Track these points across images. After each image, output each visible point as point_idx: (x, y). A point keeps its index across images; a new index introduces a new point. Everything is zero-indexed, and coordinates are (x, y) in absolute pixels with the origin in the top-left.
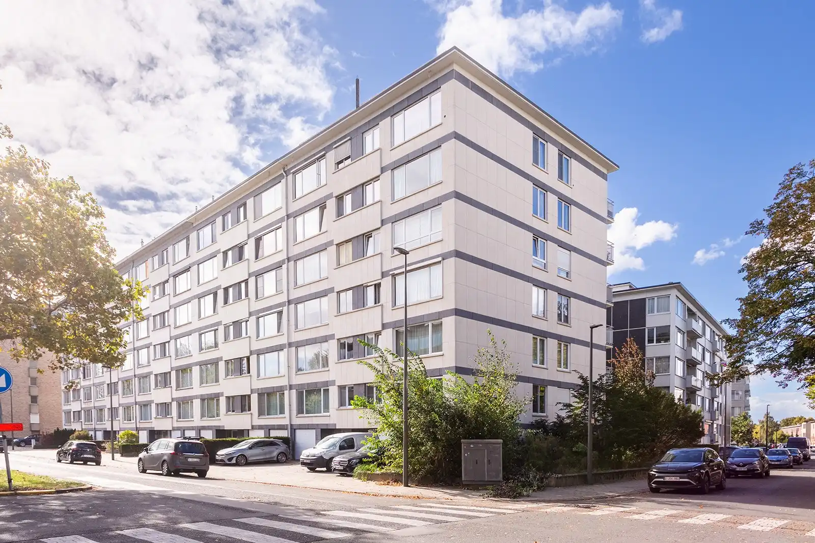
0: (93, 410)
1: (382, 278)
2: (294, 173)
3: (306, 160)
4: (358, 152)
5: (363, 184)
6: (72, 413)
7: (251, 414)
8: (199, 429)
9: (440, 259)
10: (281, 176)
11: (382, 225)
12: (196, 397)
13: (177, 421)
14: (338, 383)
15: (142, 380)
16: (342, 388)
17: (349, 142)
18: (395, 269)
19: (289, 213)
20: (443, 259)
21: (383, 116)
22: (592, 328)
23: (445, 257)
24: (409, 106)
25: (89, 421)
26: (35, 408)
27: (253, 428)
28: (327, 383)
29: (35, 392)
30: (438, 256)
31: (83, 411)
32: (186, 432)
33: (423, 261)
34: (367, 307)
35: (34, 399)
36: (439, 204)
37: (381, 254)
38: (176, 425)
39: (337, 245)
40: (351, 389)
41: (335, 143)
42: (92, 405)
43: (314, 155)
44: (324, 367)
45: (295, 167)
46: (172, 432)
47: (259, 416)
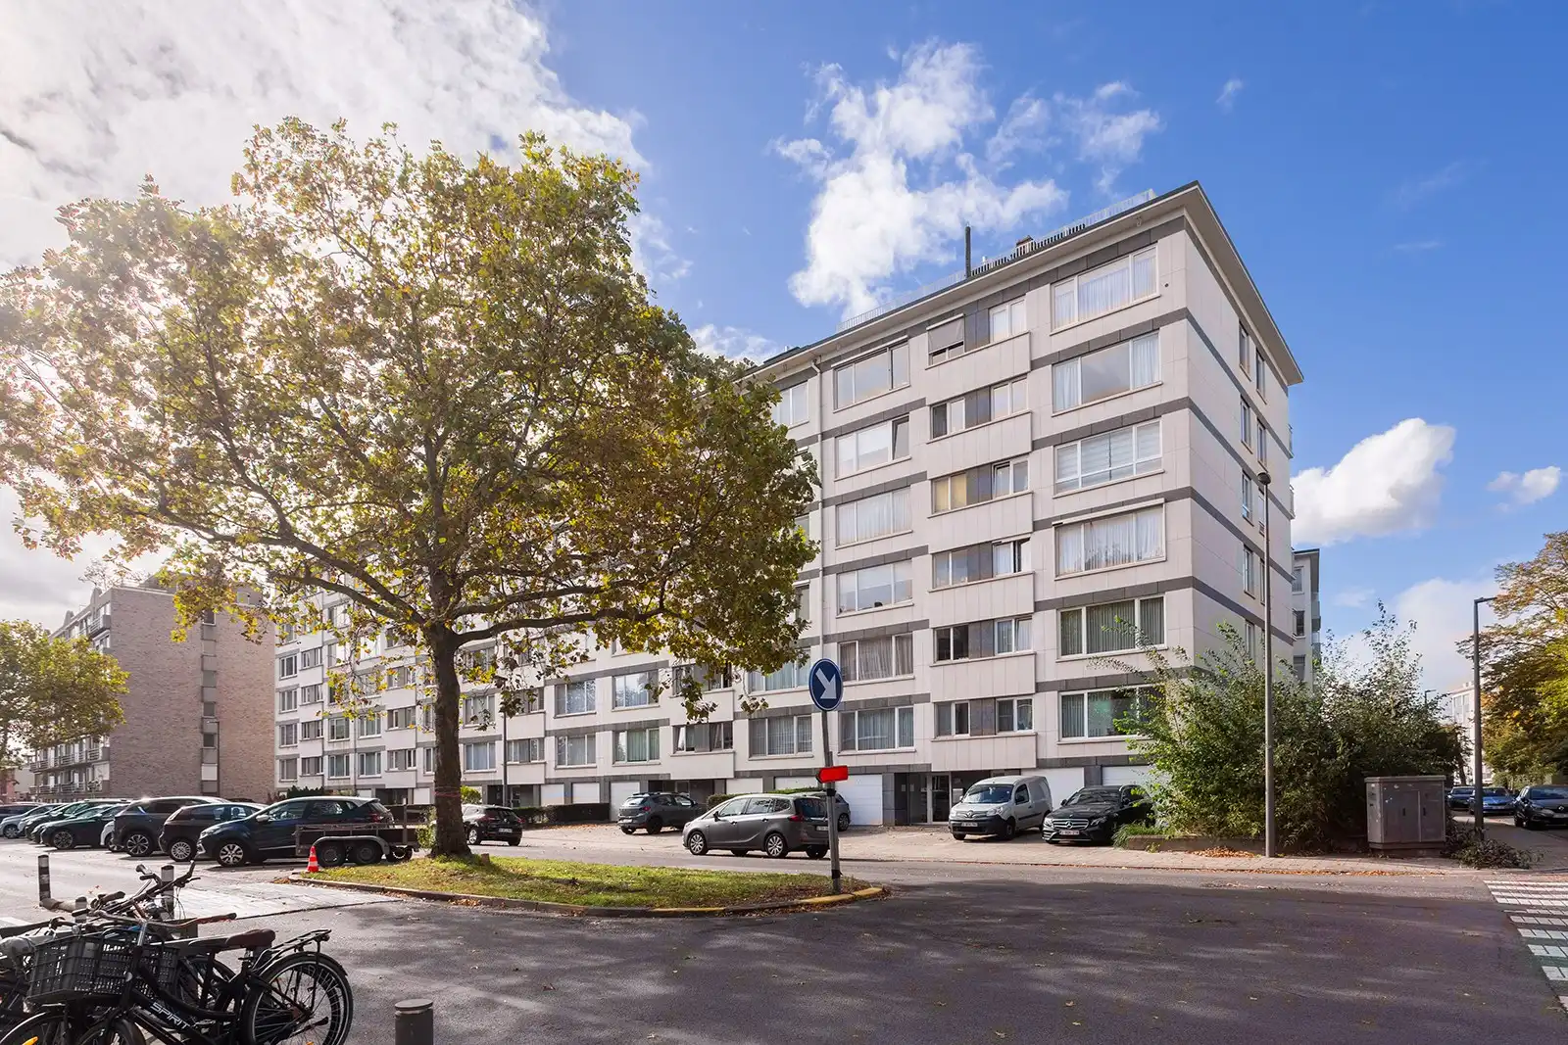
0: (351, 756)
1: (1034, 530)
2: (835, 368)
3: (863, 349)
4: (978, 337)
5: (990, 386)
6: (299, 761)
7: (734, 753)
8: (607, 783)
9: (1162, 500)
10: (810, 373)
11: (1033, 449)
12: (604, 728)
13: (556, 769)
14: (934, 699)
15: (472, 703)
16: (942, 708)
17: (961, 322)
18: (1062, 517)
19: (826, 429)
20: (1166, 501)
21: (1035, 283)
22: (1477, 602)
23: (1170, 497)
24: (1088, 269)
25: (338, 774)
26: (211, 755)
27: (738, 775)
28: (909, 700)
29: (211, 728)
30: (1156, 496)
31: (326, 758)
32: (577, 787)
33: (1123, 504)
34: (998, 577)
35: (209, 740)
36: (1155, 418)
37: (1032, 493)
38: (553, 774)
39: (932, 480)
40: (962, 709)
41: (930, 322)
42: (351, 746)
43: (883, 341)
44: (903, 673)
45: (839, 358)
46: (543, 788)
47: (750, 756)
